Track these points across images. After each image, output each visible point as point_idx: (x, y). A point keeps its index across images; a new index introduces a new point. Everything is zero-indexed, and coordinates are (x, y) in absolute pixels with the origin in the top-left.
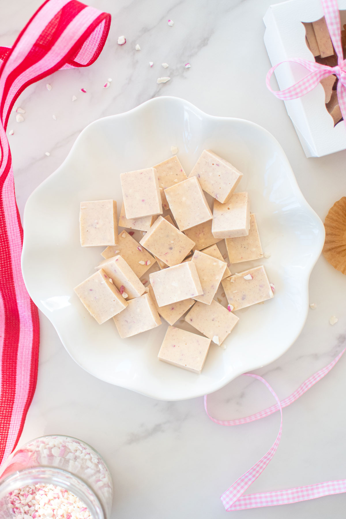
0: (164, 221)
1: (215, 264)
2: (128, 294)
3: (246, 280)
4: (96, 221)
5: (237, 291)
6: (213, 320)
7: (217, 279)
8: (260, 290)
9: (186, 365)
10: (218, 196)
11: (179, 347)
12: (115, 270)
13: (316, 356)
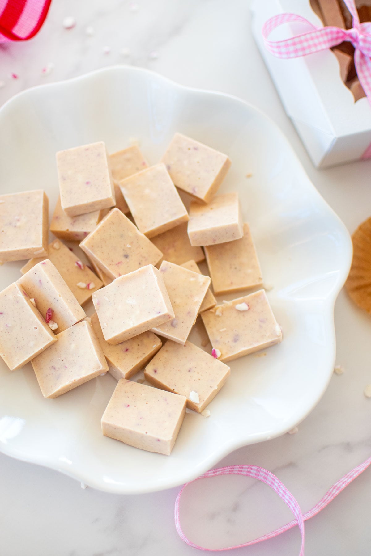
0: (117, 211)
1: (192, 279)
2: (58, 325)
3: (239, 311)
4: (17, 217)
5: (224, 329)
6: (189, 371)
7: (195, 301)
8: (261, 327)
9: (146, 433)
10: (196, 190)
11: (135, 407)
12: (40, 281)
13: (348, 447)
